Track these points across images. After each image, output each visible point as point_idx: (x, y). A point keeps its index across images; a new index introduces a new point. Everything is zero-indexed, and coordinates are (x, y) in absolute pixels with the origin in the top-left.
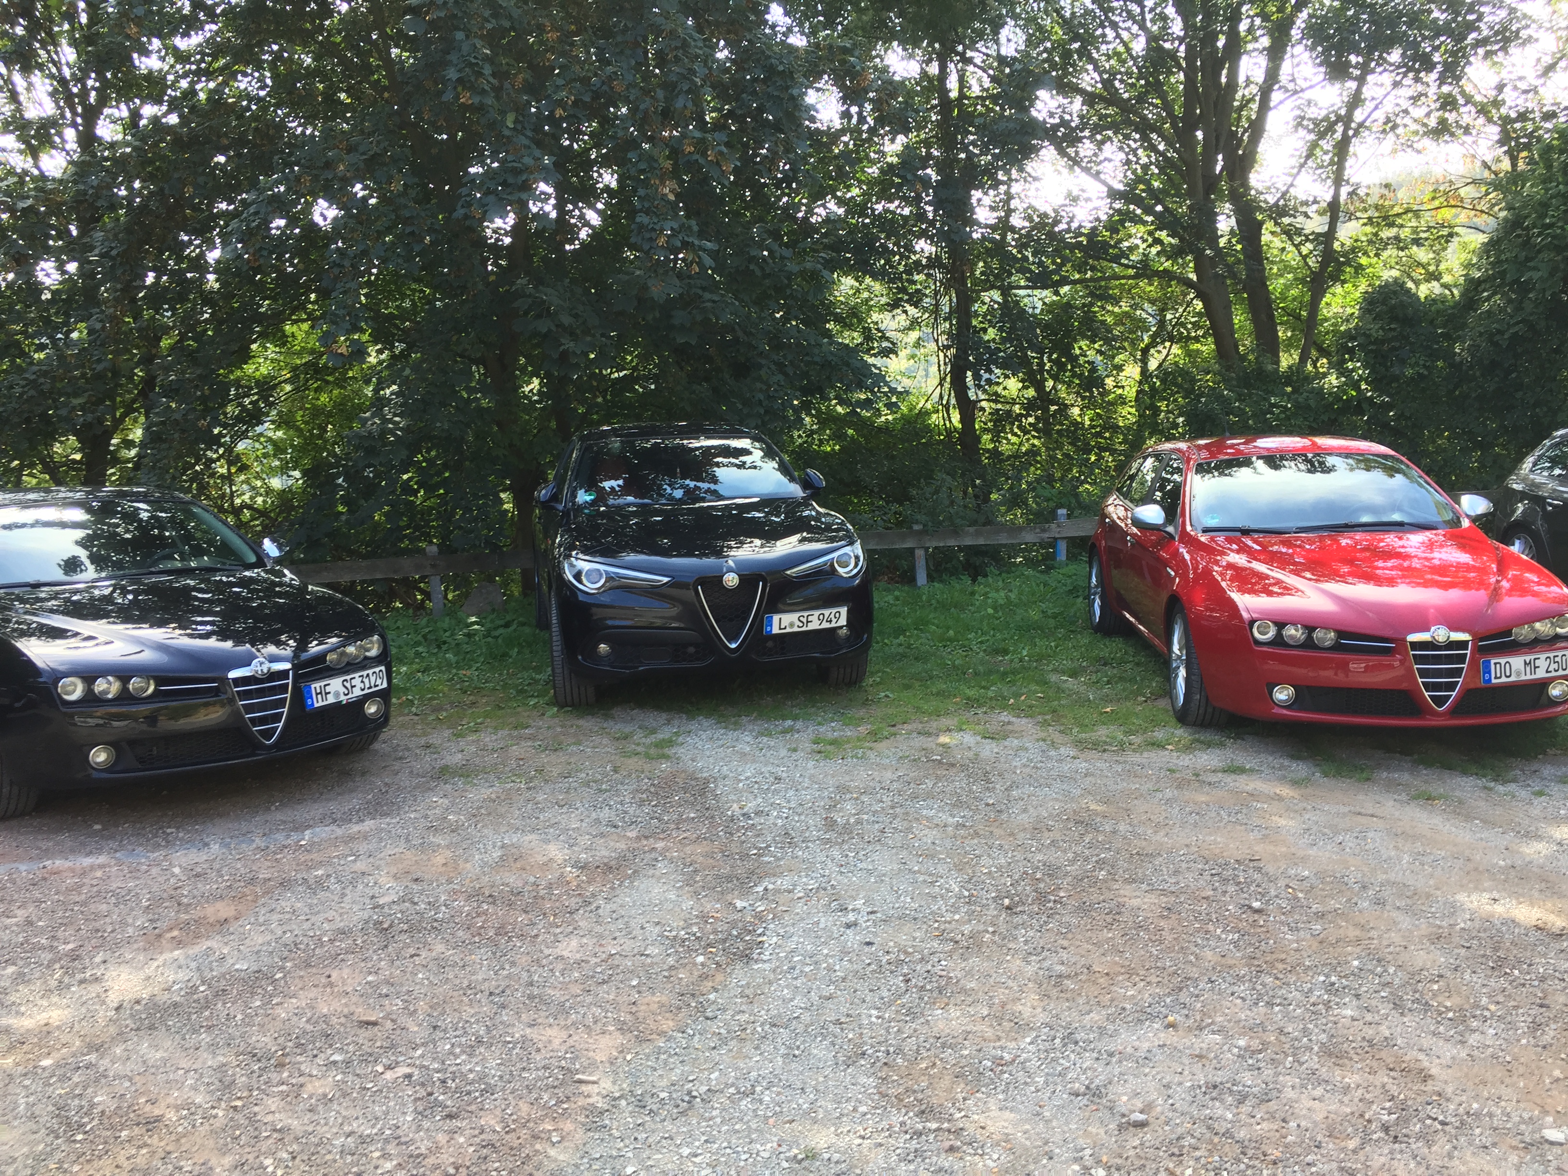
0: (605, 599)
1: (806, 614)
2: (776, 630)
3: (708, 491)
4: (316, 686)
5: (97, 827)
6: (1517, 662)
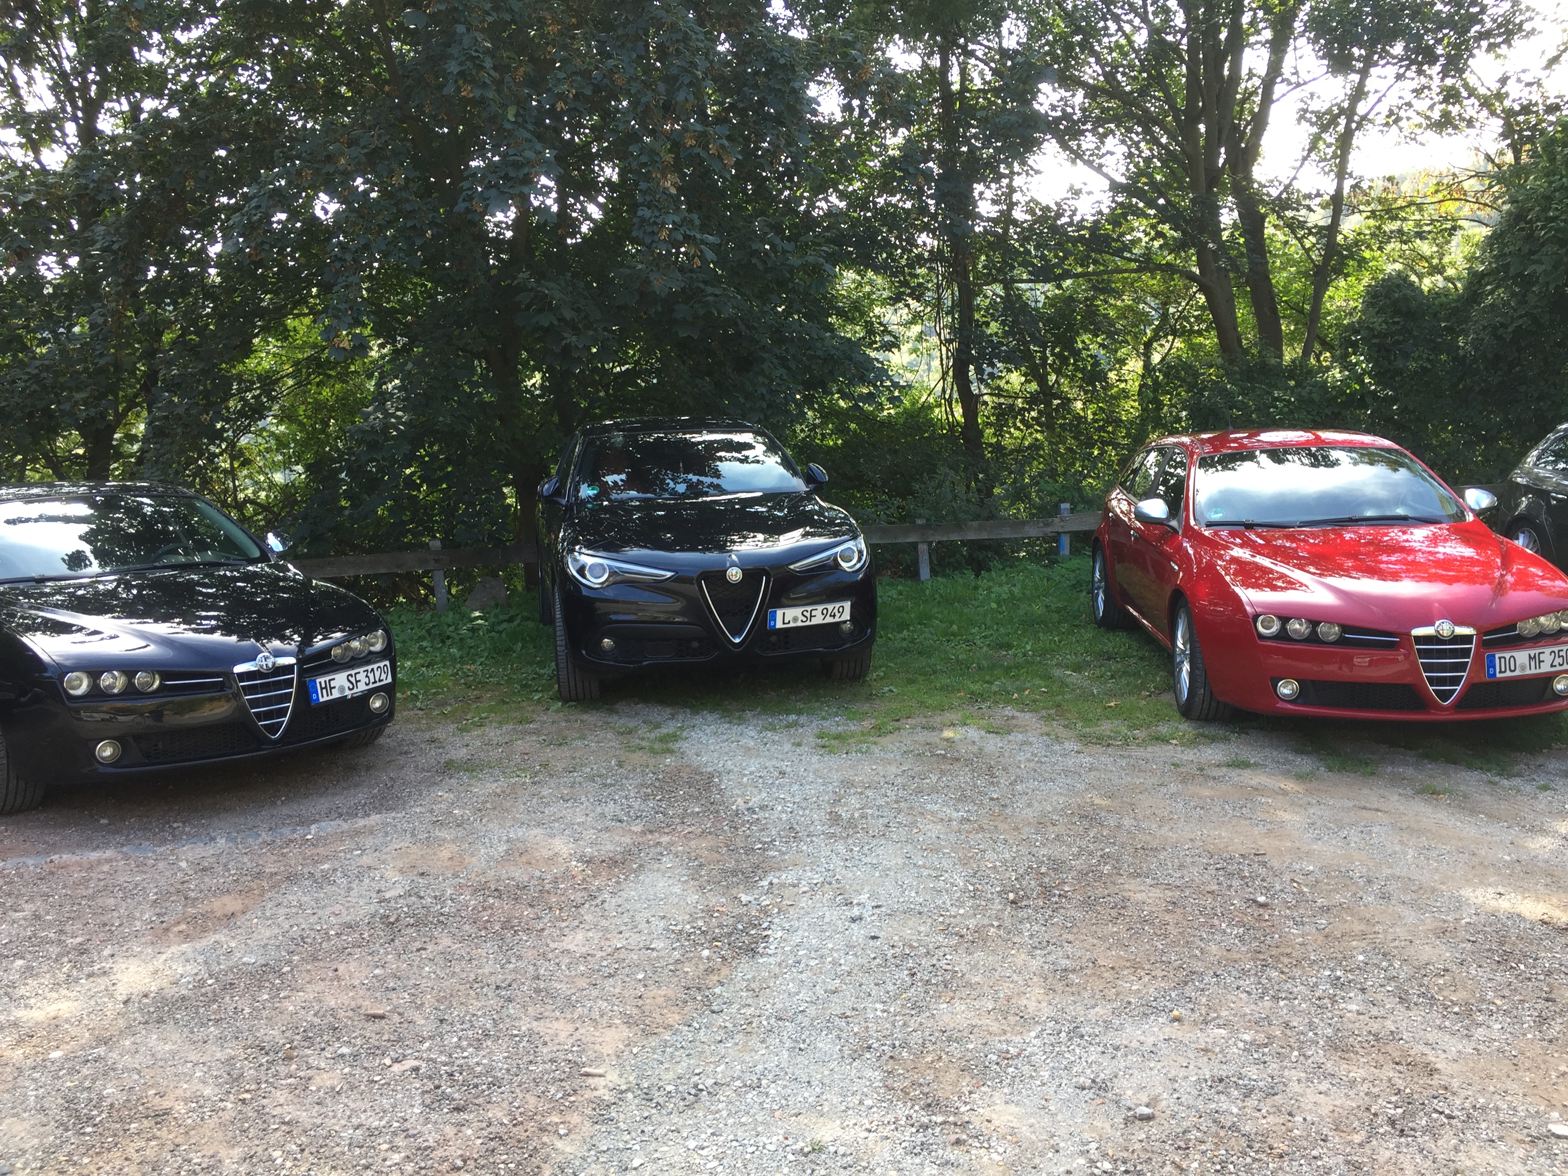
0: (610, 594)
1: (809, 608)
2: (779, 625)
3: (711, 485)
4: (321, 680)
5: (104, 821)
6: (1522, 656)
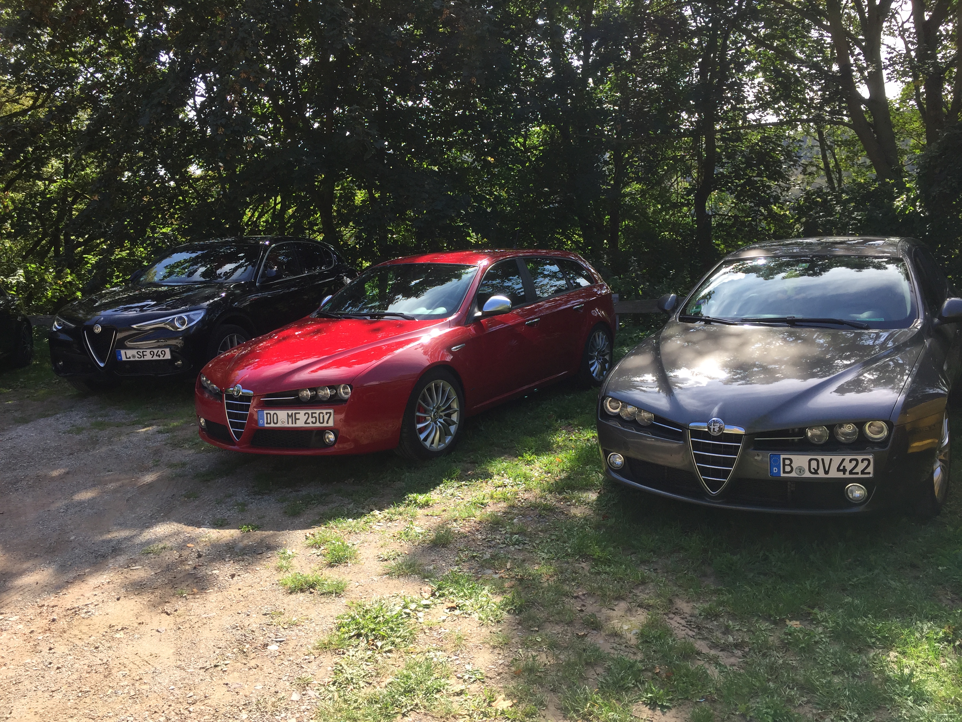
2: (124, 359)
6: (282, 414)
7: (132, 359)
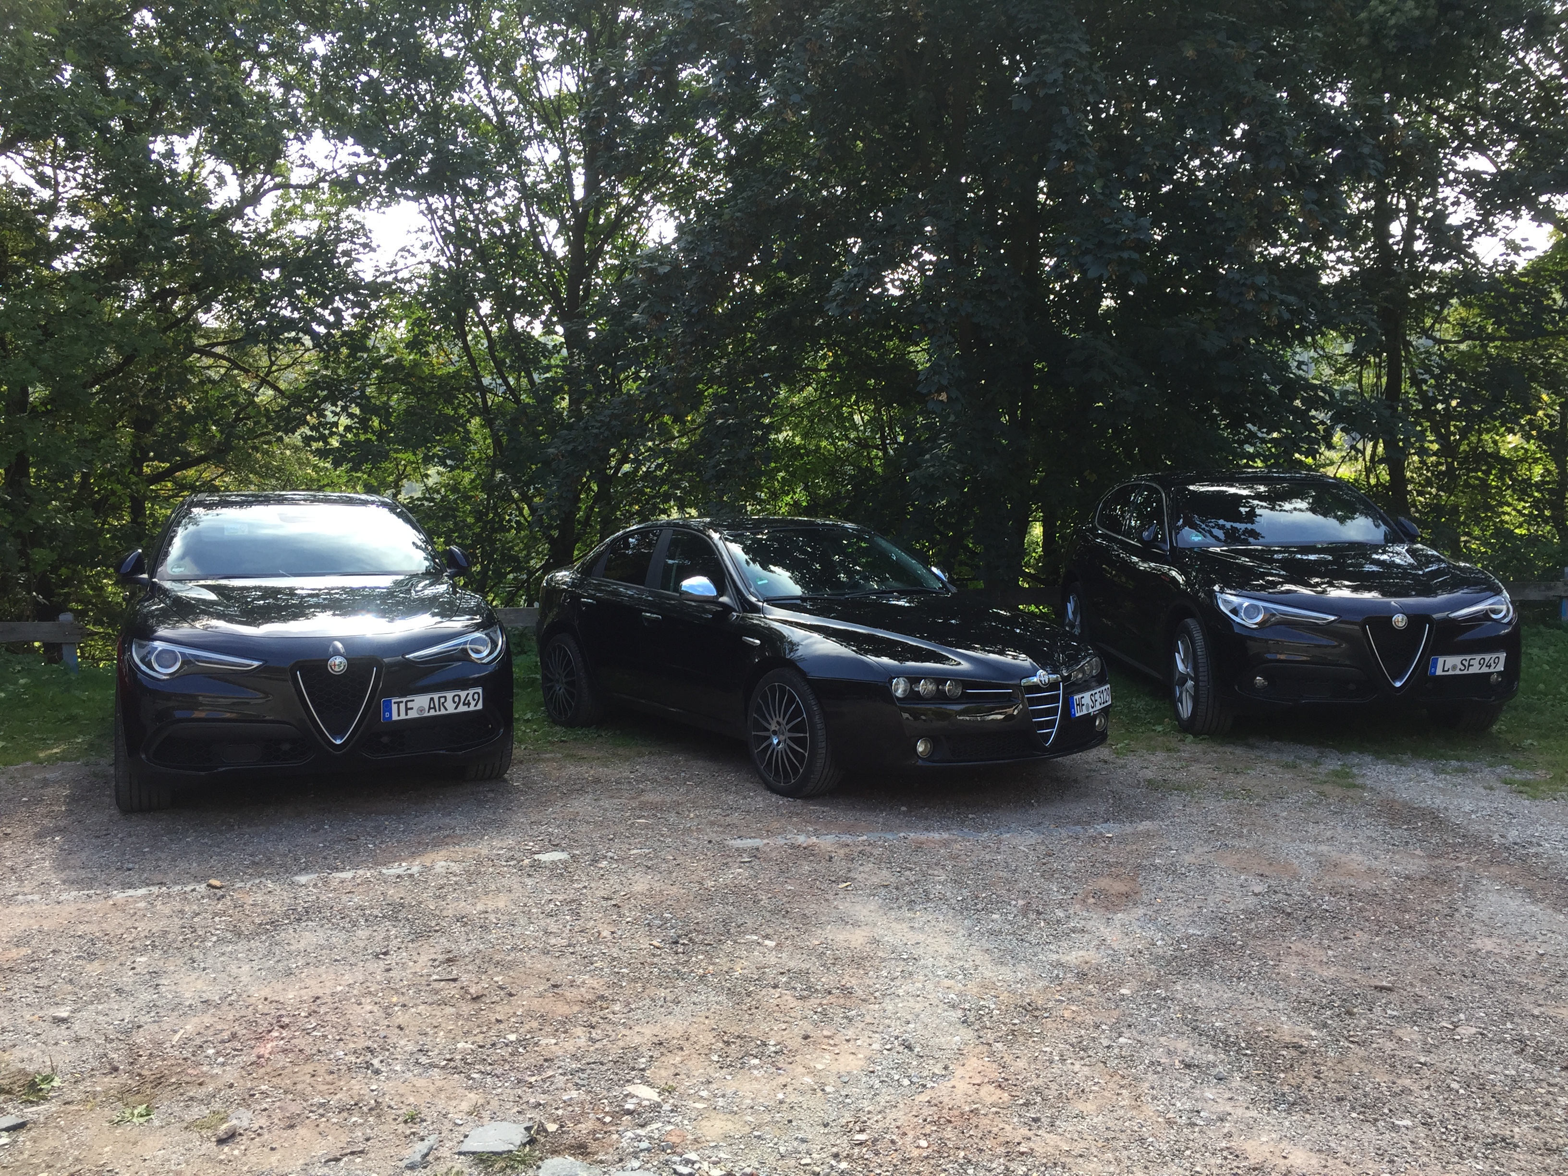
1: (1468, 658)
2: (1439, 672)
4: (1076, 697)
5: (904, 809)
7: (1451, 673)
